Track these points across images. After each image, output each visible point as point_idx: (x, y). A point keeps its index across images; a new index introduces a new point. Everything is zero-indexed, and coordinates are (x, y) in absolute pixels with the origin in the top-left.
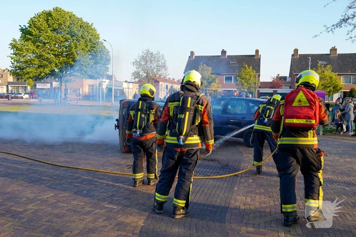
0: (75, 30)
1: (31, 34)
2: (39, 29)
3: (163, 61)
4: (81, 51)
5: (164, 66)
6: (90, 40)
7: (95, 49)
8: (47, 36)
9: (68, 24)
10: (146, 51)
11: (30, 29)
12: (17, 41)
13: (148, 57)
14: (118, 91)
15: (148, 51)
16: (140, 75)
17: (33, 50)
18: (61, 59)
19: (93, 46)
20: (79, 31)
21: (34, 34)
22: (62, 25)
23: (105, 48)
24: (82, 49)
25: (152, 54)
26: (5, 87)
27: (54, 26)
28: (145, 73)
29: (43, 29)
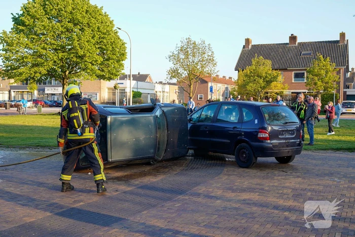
0: (79, 17)
1: (23, 24)
2: (33, 17)
3: (210, 54)
4: (86, 43)
5: (211, 60)
6: (98, 28)
7: (105, 41)
8: (43, 26)
9: (69, 9)
10: (186, 41)
11: (23, 18)
12: (8, 33)
13: (189, 49)
14: (149, 96)
15: (189, 41)
16: (178, 73)
17: (27, 44)
18: (61, 55)
19: (102, 36)
20: (84, 17)
21: (27, 24)
22: (62, 10)
23: (119, 38)
24: (87, 42)
25: (194, 43)
26: (7, 92)
27: (53, 12)
28: (185, 70)
29: (38, 16)
